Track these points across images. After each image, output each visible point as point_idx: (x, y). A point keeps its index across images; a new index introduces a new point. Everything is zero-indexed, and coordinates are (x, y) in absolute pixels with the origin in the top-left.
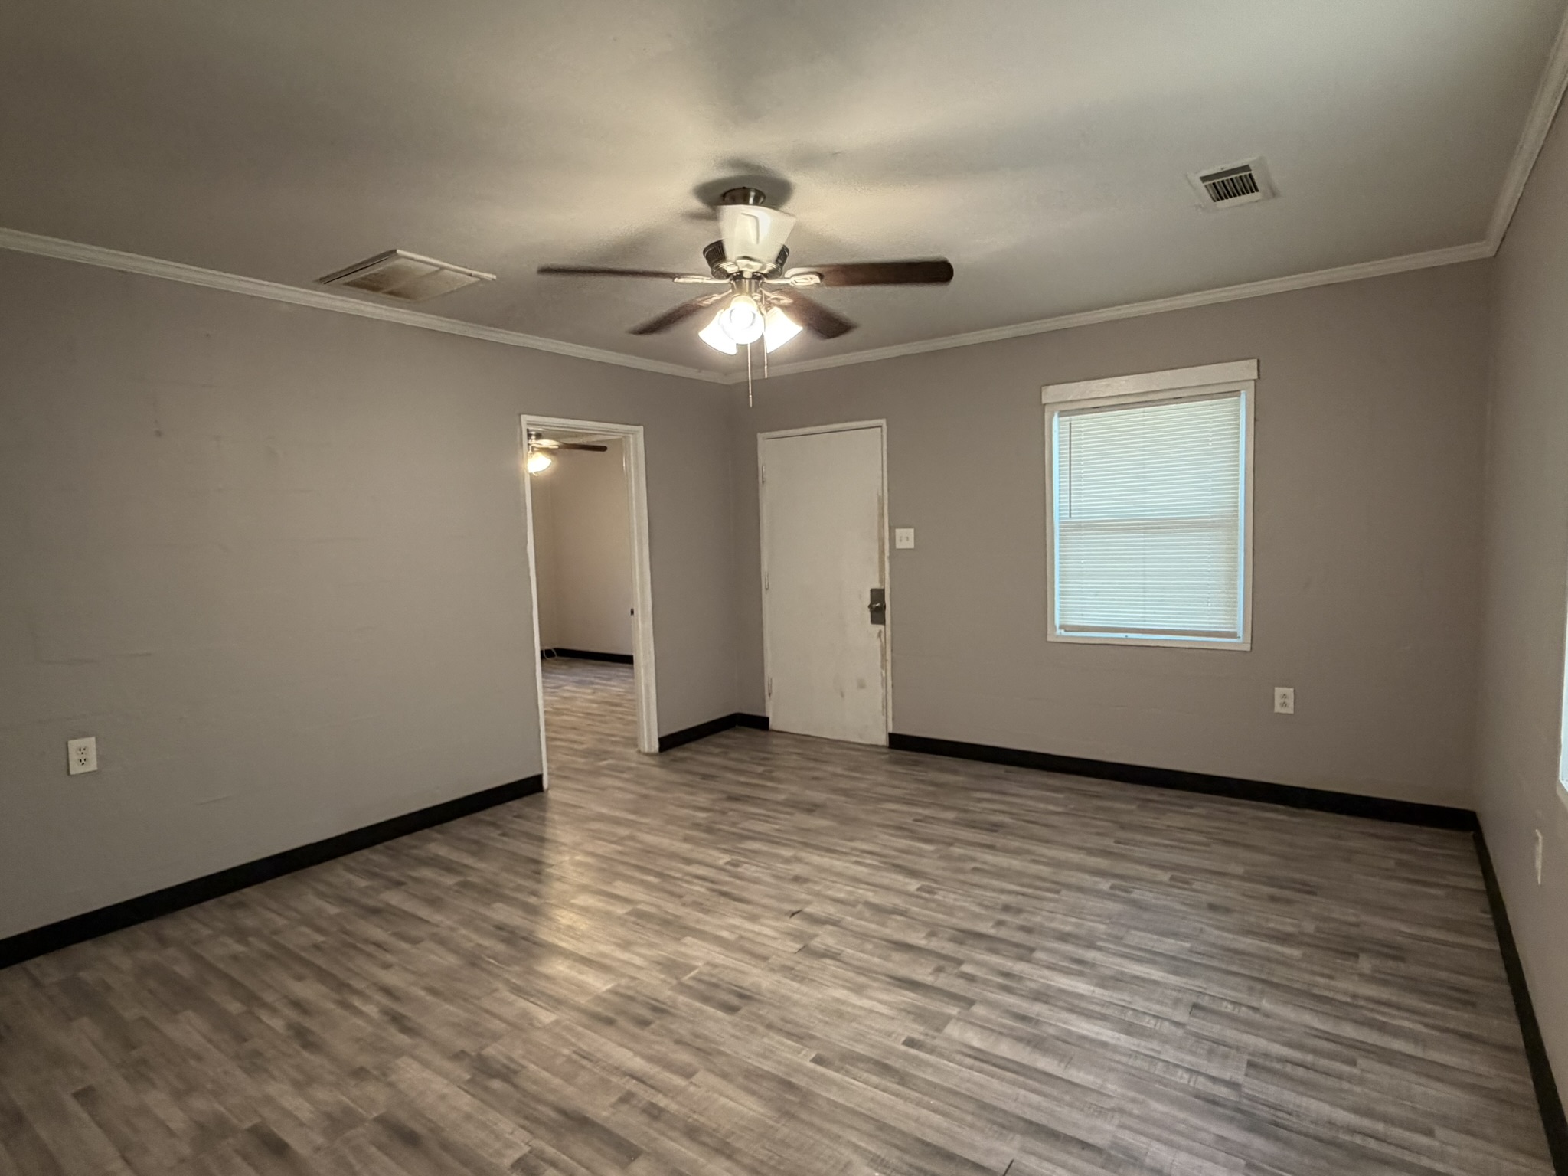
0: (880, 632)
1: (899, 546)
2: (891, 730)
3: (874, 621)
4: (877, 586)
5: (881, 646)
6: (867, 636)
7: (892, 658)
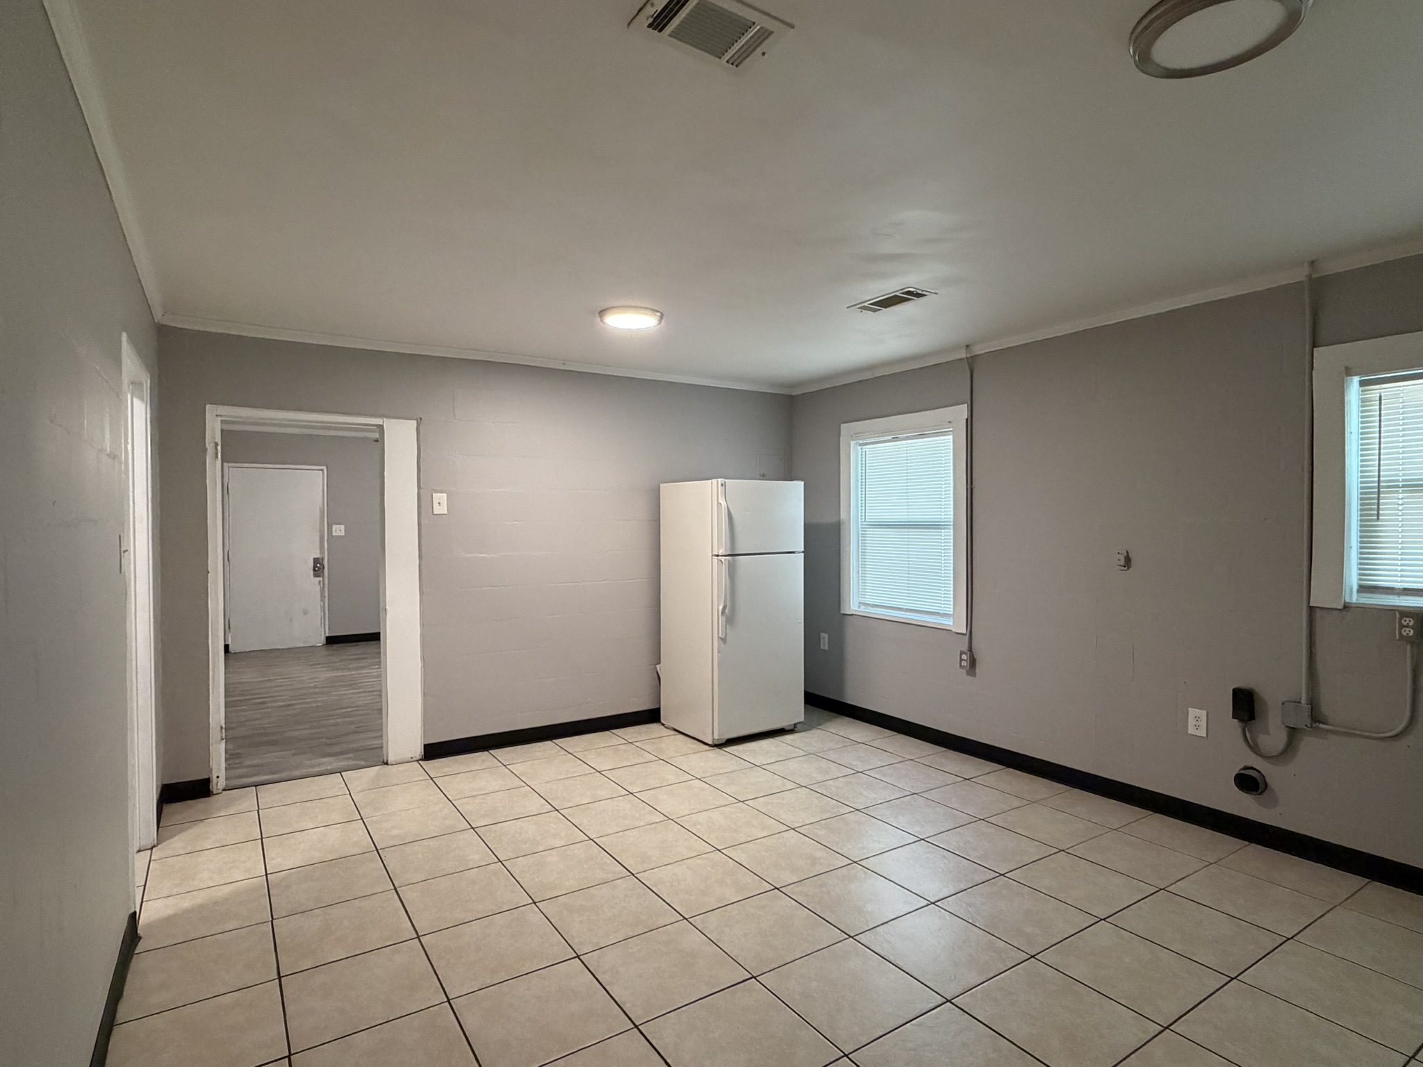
0: (320, 582)
1: (334, 534)
2: (327, 635)
3: (316, 575)
4: (318, 555)
5: (321, 589)
6: (312, 585)
7: (329, 595)
